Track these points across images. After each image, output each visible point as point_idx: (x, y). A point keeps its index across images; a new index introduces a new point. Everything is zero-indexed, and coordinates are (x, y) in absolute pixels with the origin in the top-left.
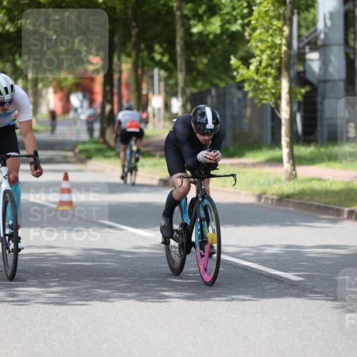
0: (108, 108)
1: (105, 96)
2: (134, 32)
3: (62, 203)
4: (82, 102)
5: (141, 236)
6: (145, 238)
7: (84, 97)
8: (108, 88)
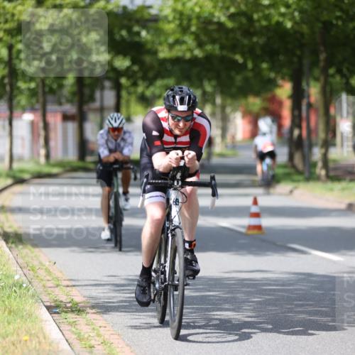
0: (296, 132)
1: (293, 121)
2: (323, 56)
3: (251, 227)
4: (271, 127)
5: (330, 261)
6: (335, 262)
7: (273, 121)
8: (296, 113)
